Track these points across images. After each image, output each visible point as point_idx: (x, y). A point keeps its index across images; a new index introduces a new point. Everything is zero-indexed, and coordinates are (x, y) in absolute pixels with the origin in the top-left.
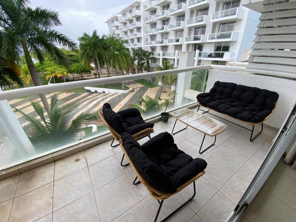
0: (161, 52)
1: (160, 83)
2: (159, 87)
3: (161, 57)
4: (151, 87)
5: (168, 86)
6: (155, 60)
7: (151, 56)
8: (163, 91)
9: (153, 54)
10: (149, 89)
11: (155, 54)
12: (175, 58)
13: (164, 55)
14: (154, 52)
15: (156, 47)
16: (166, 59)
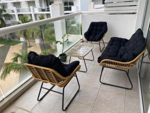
0: (15, 9)
1: (22, 39)
2: (22, 43)
3: (16, 14)
4: (13, 45)
5: (32, 41)
6: (9, 16)
7: (4, 13)
8: (28, 45)
9: (5, 11)
10: (12, 47)
11: (7, 11)
12: (32, 13)
13: (18, 11)
14: (6, 9)
15: (6, 3)
16: (22, 15)
